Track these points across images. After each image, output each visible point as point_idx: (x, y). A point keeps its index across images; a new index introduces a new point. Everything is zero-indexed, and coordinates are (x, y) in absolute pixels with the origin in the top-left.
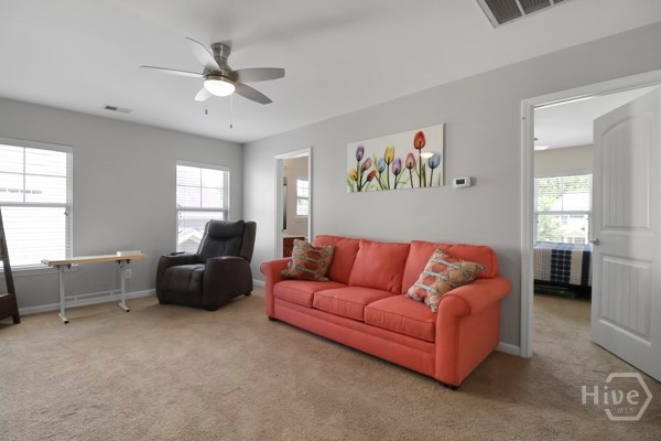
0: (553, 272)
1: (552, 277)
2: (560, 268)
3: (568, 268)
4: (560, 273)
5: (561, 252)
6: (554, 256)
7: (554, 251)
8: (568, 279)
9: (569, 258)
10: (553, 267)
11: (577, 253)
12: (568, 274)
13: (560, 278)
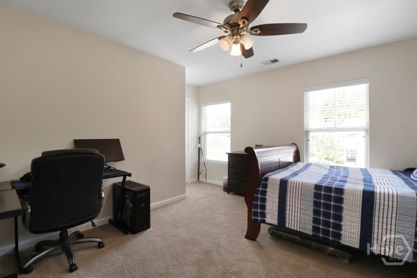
0: (316, 221)
1: (315, 229)
2: (327, 215)
3: (339, 218)
4: (327, 224)
5: (328, 189)
6: (317, 196)
7: (318, 187)
8: (339, 236)
9: (340, 200)
10: (316, 212)
11: (353, 193)
12: (339, 227)
13: (326, 232)
